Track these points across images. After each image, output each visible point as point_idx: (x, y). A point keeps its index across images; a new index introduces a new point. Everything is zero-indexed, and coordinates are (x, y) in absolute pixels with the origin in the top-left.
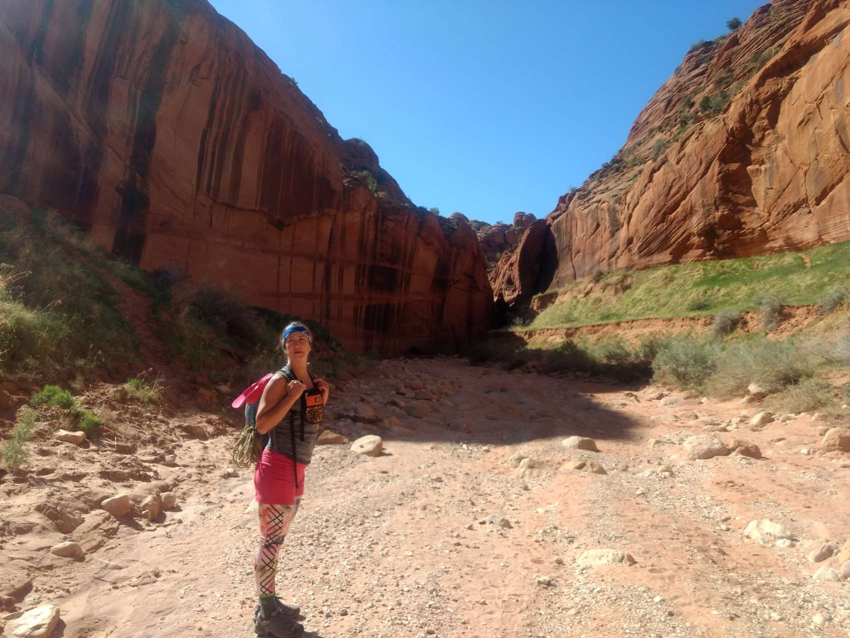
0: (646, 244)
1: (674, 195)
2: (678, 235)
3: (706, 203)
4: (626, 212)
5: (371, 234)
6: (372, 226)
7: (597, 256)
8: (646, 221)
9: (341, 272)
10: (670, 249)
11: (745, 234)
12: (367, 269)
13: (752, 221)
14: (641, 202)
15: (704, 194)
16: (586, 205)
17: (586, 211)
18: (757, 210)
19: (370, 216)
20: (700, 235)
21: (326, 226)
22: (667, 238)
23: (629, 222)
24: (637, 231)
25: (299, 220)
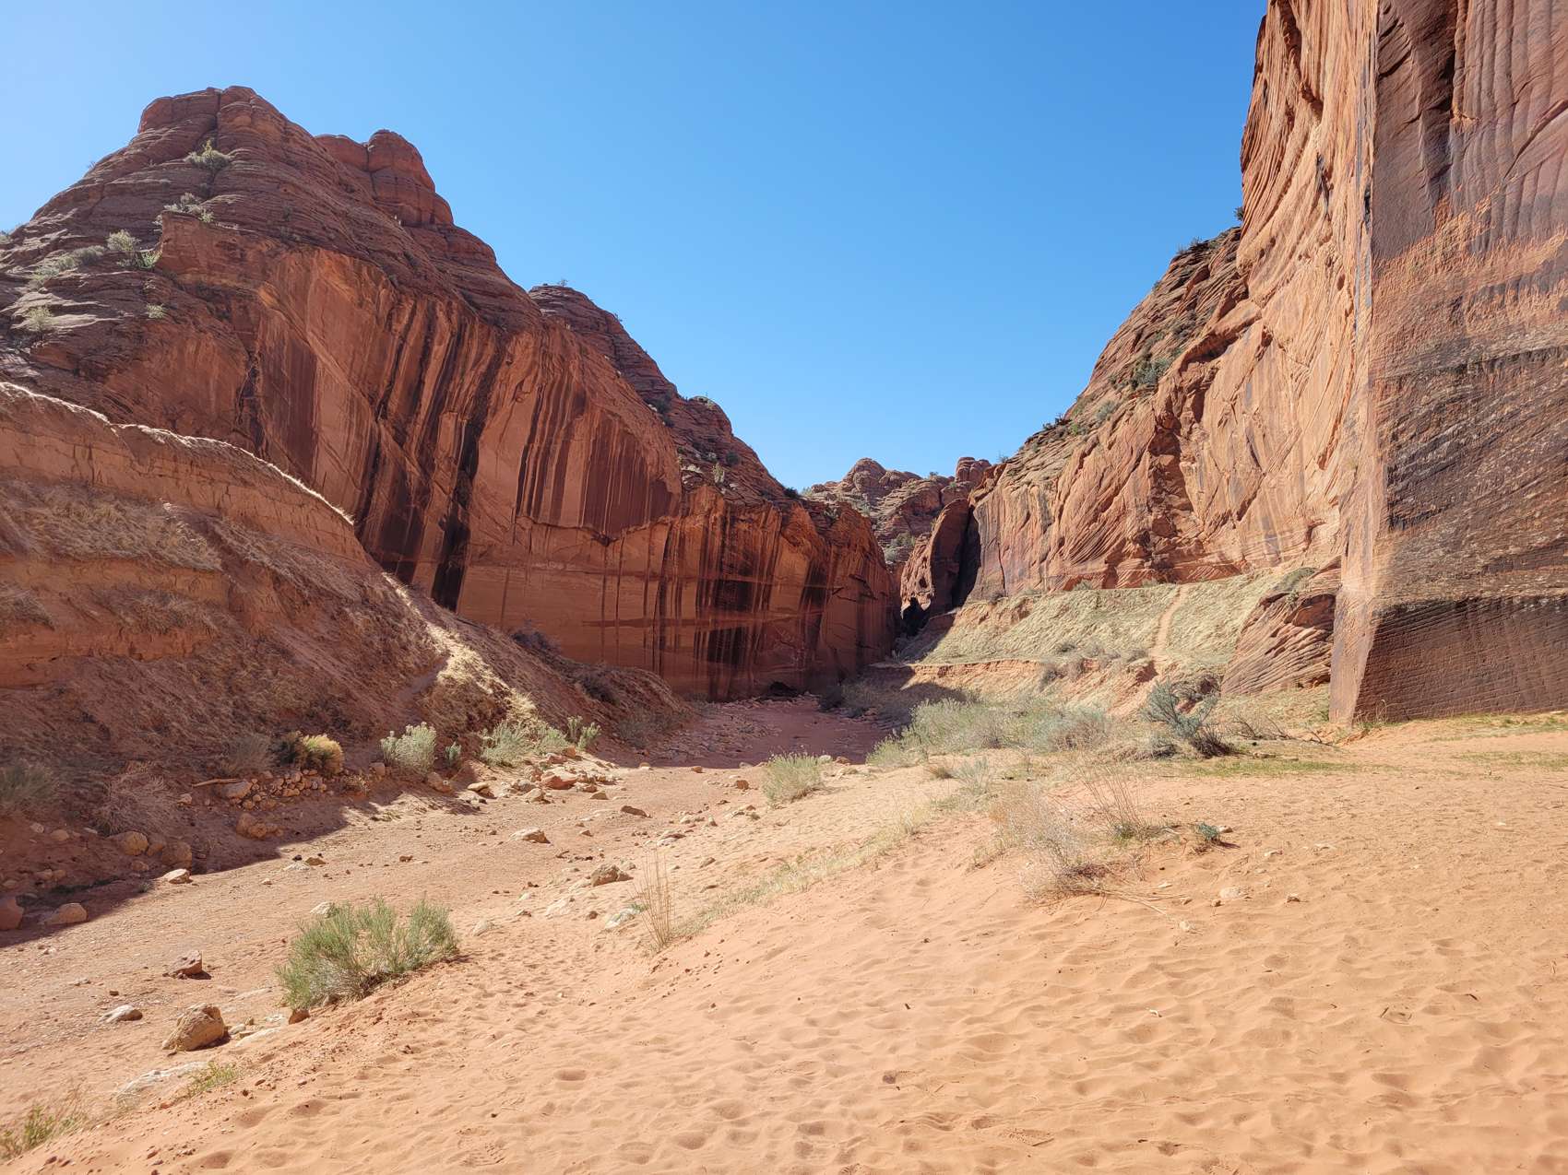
0: (1079, 547)
1: (1106, 489)
2: (1113, 539)
3: (1138, 503)
4: (1058, 503)
5: (717, 541)
6: (718, 530)
7: (1027, 558)
8: (1078, 518)
9: (679, 590)
10: (1105, 557)
11: (1180, 544)
12: (712, 585)
13: (1189, 527)
14: (1072, 493)
15: (1136, 491)
16: (1016, 486)
17: (1015, 493)
18: (1193, 516)
19: (715, 519)
20: (1135, 542)
21: (661, 537)
22: (1101, 542)
23: (1060, 517)
24: (1067, 530)
25: (628, 533)
